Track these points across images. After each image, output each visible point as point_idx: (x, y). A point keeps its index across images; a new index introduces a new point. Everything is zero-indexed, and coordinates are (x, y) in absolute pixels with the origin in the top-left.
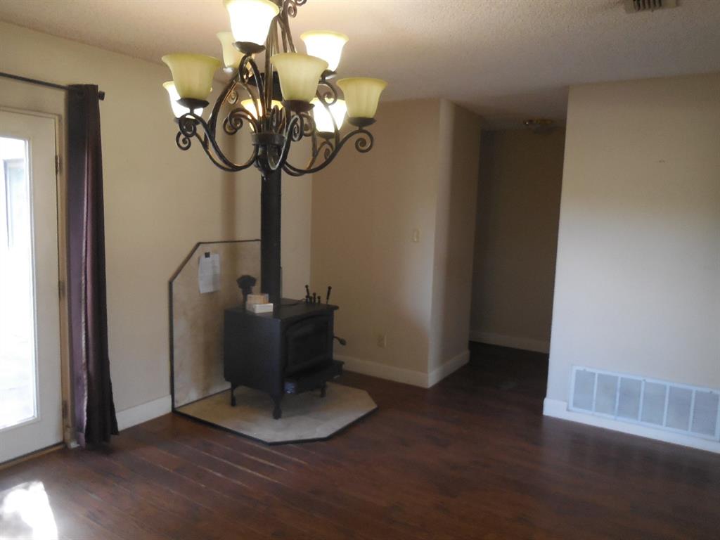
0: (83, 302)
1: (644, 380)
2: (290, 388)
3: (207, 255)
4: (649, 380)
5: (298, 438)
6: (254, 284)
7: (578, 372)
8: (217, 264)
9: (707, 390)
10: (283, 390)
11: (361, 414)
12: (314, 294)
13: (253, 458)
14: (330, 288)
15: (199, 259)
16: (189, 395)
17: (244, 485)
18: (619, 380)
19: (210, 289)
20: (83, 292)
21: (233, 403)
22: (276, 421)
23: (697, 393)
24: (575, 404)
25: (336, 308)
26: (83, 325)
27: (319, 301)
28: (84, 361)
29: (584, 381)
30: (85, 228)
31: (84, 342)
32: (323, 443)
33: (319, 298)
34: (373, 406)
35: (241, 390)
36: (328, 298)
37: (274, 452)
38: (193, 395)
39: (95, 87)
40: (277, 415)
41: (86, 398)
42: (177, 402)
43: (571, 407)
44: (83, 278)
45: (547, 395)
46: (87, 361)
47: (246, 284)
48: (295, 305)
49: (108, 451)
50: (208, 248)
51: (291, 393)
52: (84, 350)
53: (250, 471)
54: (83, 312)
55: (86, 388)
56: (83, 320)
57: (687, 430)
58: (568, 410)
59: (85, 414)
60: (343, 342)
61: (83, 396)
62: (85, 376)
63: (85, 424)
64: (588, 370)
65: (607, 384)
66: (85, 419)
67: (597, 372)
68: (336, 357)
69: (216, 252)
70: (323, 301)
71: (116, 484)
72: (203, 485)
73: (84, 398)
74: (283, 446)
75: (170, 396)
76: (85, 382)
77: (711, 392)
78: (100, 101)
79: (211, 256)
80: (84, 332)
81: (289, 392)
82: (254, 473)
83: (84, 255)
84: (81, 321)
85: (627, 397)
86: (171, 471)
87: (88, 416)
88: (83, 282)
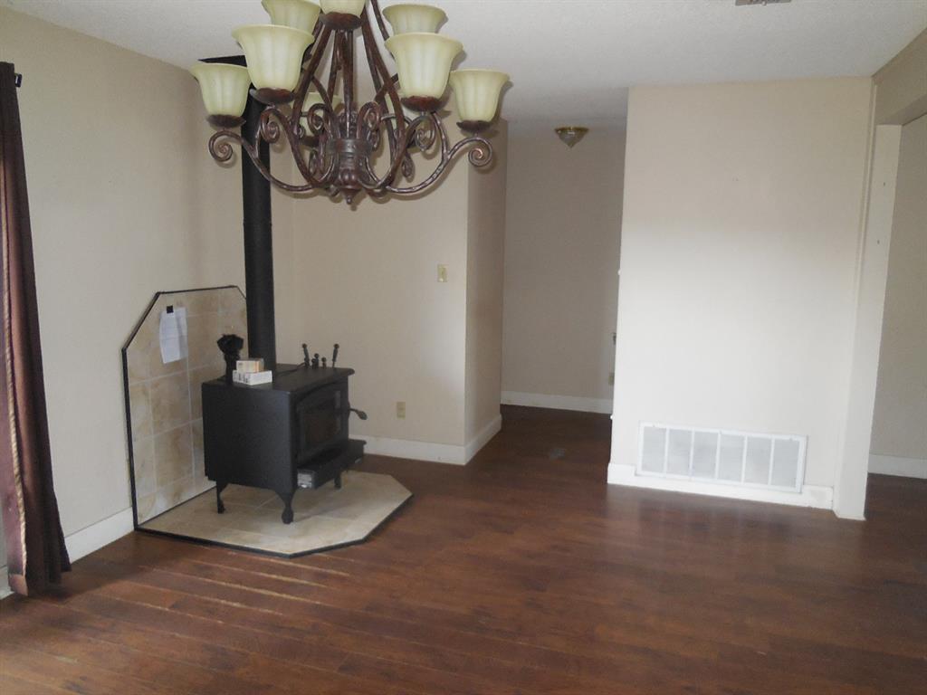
0: (10, 385)
1: (721, 433)
2: (305, 481)
3: (170, 310)
4: (725, 432)
5: (327, 545)
6: (241, 347)
7: (646, 429)
8: (183, 322)
9: (786, 438)
10: (295, 486)
11: (396, 505)
12: (316, 355)
13: (274, 576)
14: (336, 346)
15: (160, 315)
16: (155, 505)
17: (276, 613)
18: (693, 434)
19: (177, 356)
20: (9, 371)
21: (221, 509)
22: (286, 525)
23: (776, 441)
24: (645, 467)
25: (351, 372)
26: (12, 419)
27: (324, 364)
28: (16, 471)
29: (653, 439)
30: (5, 276)
31: (14, 445)
32: (359, 547)
33: (324, 360)
34: (409, 494)
35: (231, 490)
36: (334, 360)
37: (299, 565)
38: (161, 505)
39: (10, 67)
40: (288, 518)
41: (23, 524)
42: (141, 516)
43: (640, 472)
44: (7, 350)
45: (611, 460)
46: (22, 472)
47: (230, 346)
48: (295, 370)
49: (61, 595)
50: (170, 300)
51: (308, 488)
52: (15, 455)
53: (276, 594)
54: (11, 399)
55: (21, 510)
56: (11, 412)
57: (767, 483)
58: (636, 475)
59: (24, 546)
60: (362, 416)
61: (18, 522)
62: (19, 493)
63: (24, 561)
64: (659, 426)
65: (680, 440)
66: (24, 554)
67: (668, 427)
68: (353, 435)
69: (180, 305)
70: (329, 364)
71: (91, 639)
72: (220, 622)
73: (20, 524)
74: (309, 556)
75: (131, 509)
76: (20, 501)
77: (791, 440)
78: (17, 88)
79: (174, 310)
80: (13, 430)
81: (304, 486)
82: (284, 596)
83: (7, 316)
84: (8, 414)
85: (701, 453)
86: (167, 609)
87: (27, 550)
88: (8, 356)
